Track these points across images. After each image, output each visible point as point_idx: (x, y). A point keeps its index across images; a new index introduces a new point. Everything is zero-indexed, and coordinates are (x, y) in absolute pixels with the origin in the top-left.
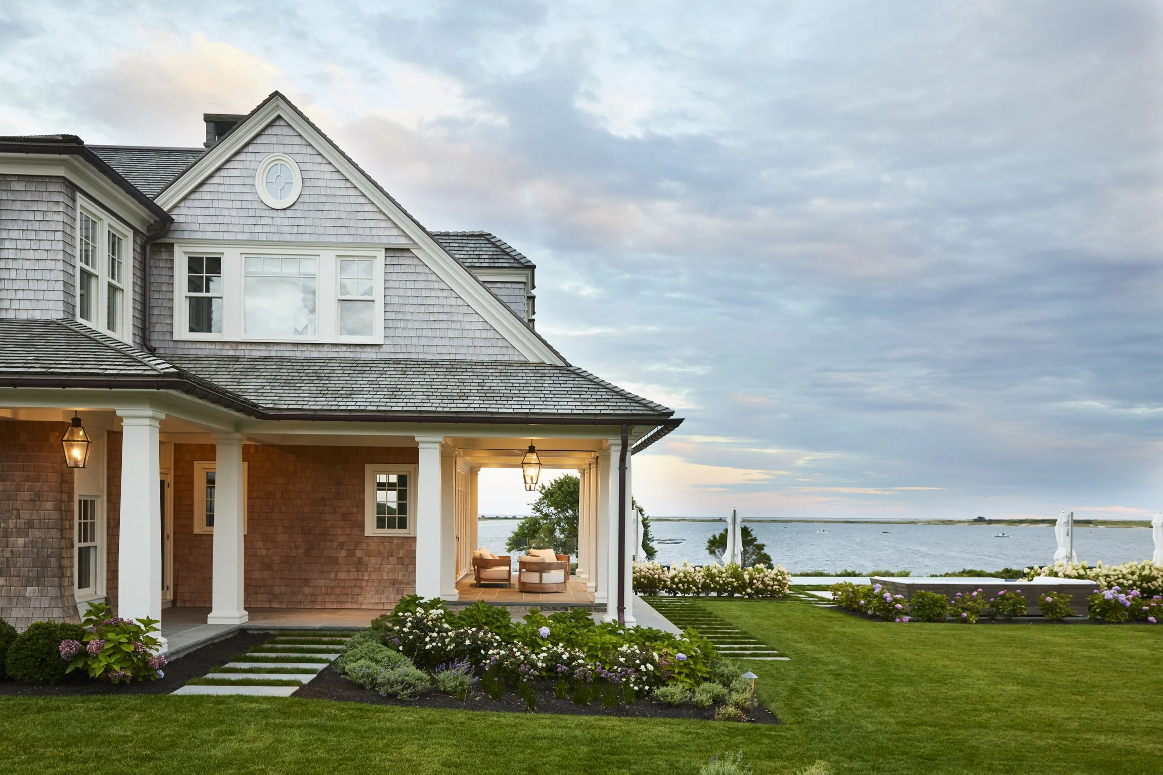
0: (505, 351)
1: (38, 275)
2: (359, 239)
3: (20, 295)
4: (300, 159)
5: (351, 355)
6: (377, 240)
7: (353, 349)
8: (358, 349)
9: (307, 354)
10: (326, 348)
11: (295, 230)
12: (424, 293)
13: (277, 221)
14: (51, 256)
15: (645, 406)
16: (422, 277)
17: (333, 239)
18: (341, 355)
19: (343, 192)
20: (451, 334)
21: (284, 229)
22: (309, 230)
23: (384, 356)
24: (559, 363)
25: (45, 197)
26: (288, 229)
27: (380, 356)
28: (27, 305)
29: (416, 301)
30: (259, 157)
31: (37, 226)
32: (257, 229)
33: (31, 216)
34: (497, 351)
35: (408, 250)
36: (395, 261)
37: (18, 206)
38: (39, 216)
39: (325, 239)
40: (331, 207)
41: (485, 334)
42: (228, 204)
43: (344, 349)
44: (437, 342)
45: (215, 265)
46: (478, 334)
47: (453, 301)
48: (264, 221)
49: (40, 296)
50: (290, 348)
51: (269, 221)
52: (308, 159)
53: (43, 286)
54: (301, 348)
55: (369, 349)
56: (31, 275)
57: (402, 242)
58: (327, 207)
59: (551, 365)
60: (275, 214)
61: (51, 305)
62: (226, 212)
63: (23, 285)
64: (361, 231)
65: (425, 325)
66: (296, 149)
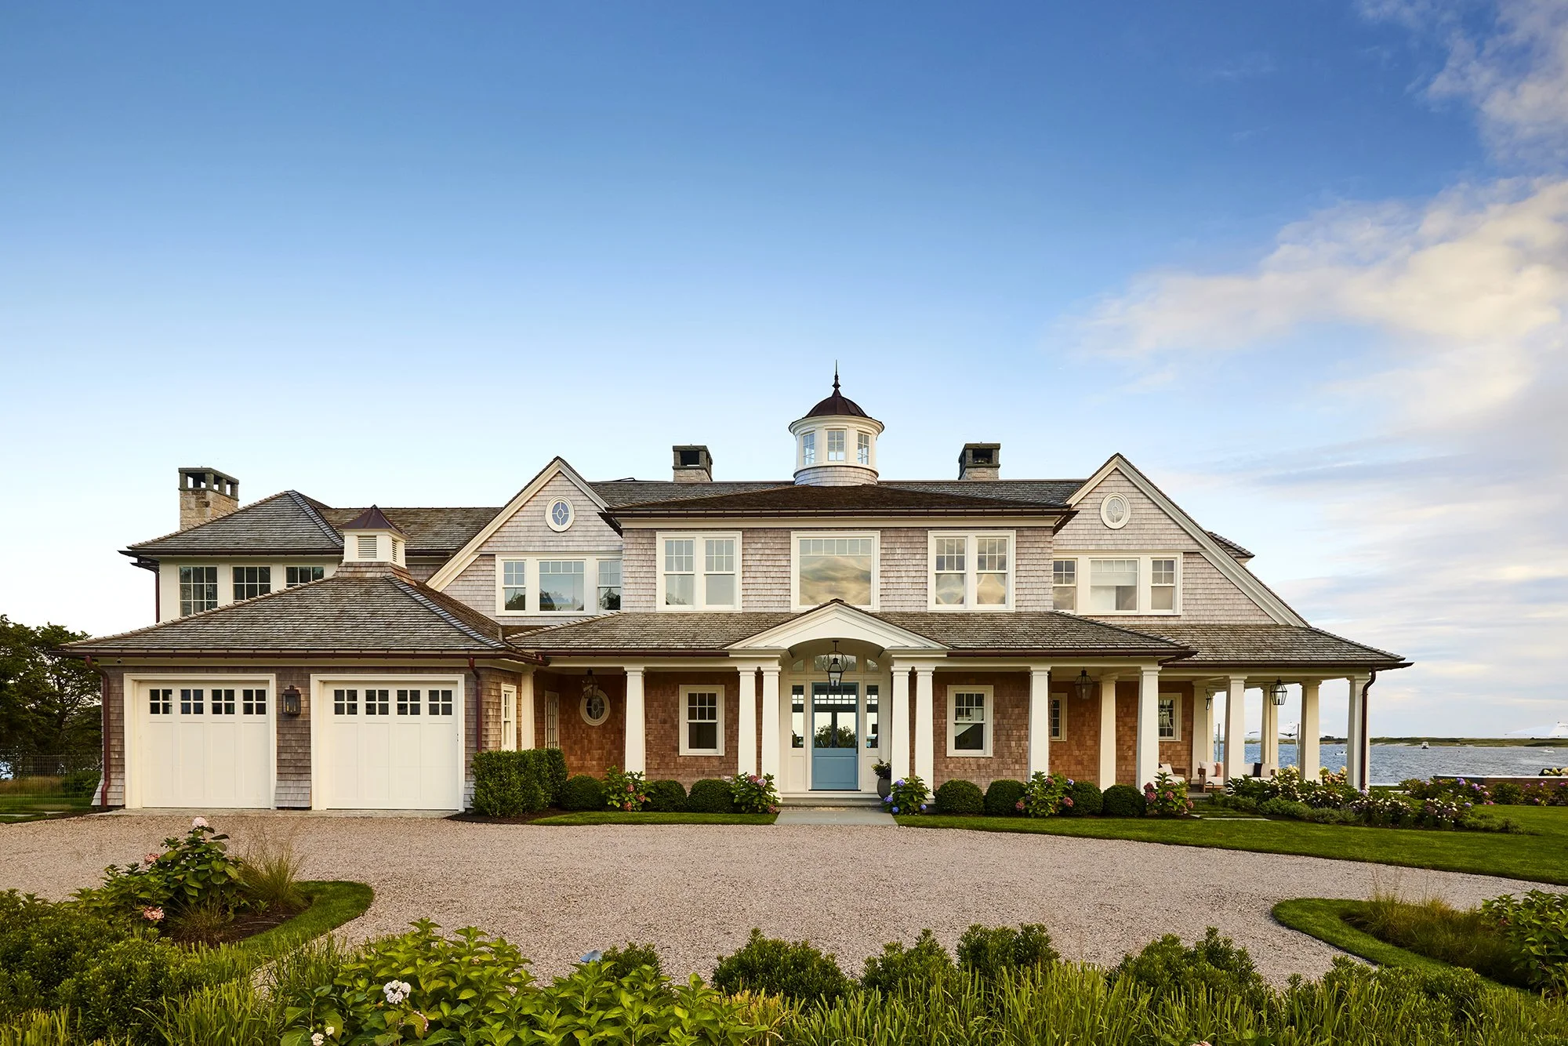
0: (1262, 618)
1: (1039, 586)
2: (1167, 547)
3: (1028, 597)
4: (1129, 495)
5: (1160, 623)
6: (1179, 547)
7: (1161, 619)
8: (1165, 619)
9: (1132, 623)
10: (1144, 618)
11: (1126, 542)
12: (1209, 581)
13: (1115, 537)
14: (1046, 574)
15: (1382, 654)
16: (1207, 571)
17: (1150, 547)
18: (1154, 623)
19: (1157, 516)
20: (1226, 608)
21: (1119, 542)
22: (1135, 542)
23: (1182, 623)
24: (1302, 625)
25: (1043, 539)
26: (1121, 542)
27: (1179, 622)
28: (1033, 603)
29: (1203, 586)
30: (1102, 496)
31: (1038, 557)
32: (1101, 542)
33: (1034, 551)
34: (1257, 618)
35: (1198, 553)
36: (1189, 560)
37: (1027, 545)
38: (1039, 551)
39: (1145, 547)
40: (1150, 526)
41: (1248, 607)
42: (1082, 527)
43: (1156, 618)
44: (1217, 613)
45: (1071, 566)
46: (1244, 607)
47: (1228, 586)
48: (1106, 537)
49: (1040, 597)
50: (1120, 618)
51: (1109, 537)
52: (1134, 496)
53: (1041, 592)
54: (1128, 619)
55: (1172, 619)
56: (1034, 586)
57: (1196, 548)
58: (1146, 527)
59: (1296, 627)
60: (1113, 532)
61: (1046, 603)
62: (1081, 532)
63: (1030, 592)
64: (1168, 542)
65: (1209, 602)
66: (1127, 490)
